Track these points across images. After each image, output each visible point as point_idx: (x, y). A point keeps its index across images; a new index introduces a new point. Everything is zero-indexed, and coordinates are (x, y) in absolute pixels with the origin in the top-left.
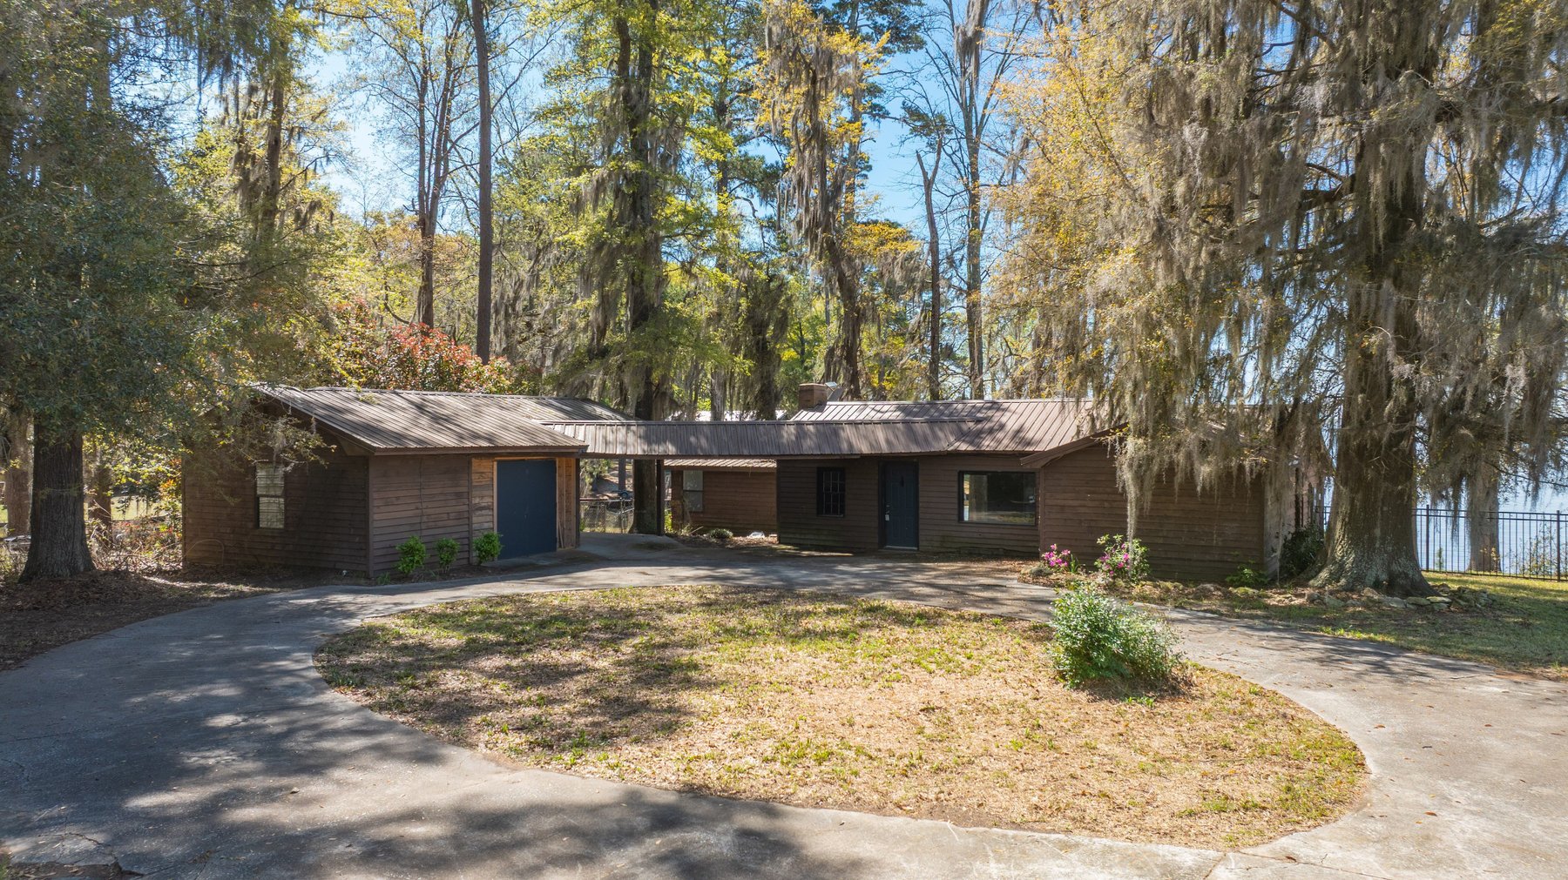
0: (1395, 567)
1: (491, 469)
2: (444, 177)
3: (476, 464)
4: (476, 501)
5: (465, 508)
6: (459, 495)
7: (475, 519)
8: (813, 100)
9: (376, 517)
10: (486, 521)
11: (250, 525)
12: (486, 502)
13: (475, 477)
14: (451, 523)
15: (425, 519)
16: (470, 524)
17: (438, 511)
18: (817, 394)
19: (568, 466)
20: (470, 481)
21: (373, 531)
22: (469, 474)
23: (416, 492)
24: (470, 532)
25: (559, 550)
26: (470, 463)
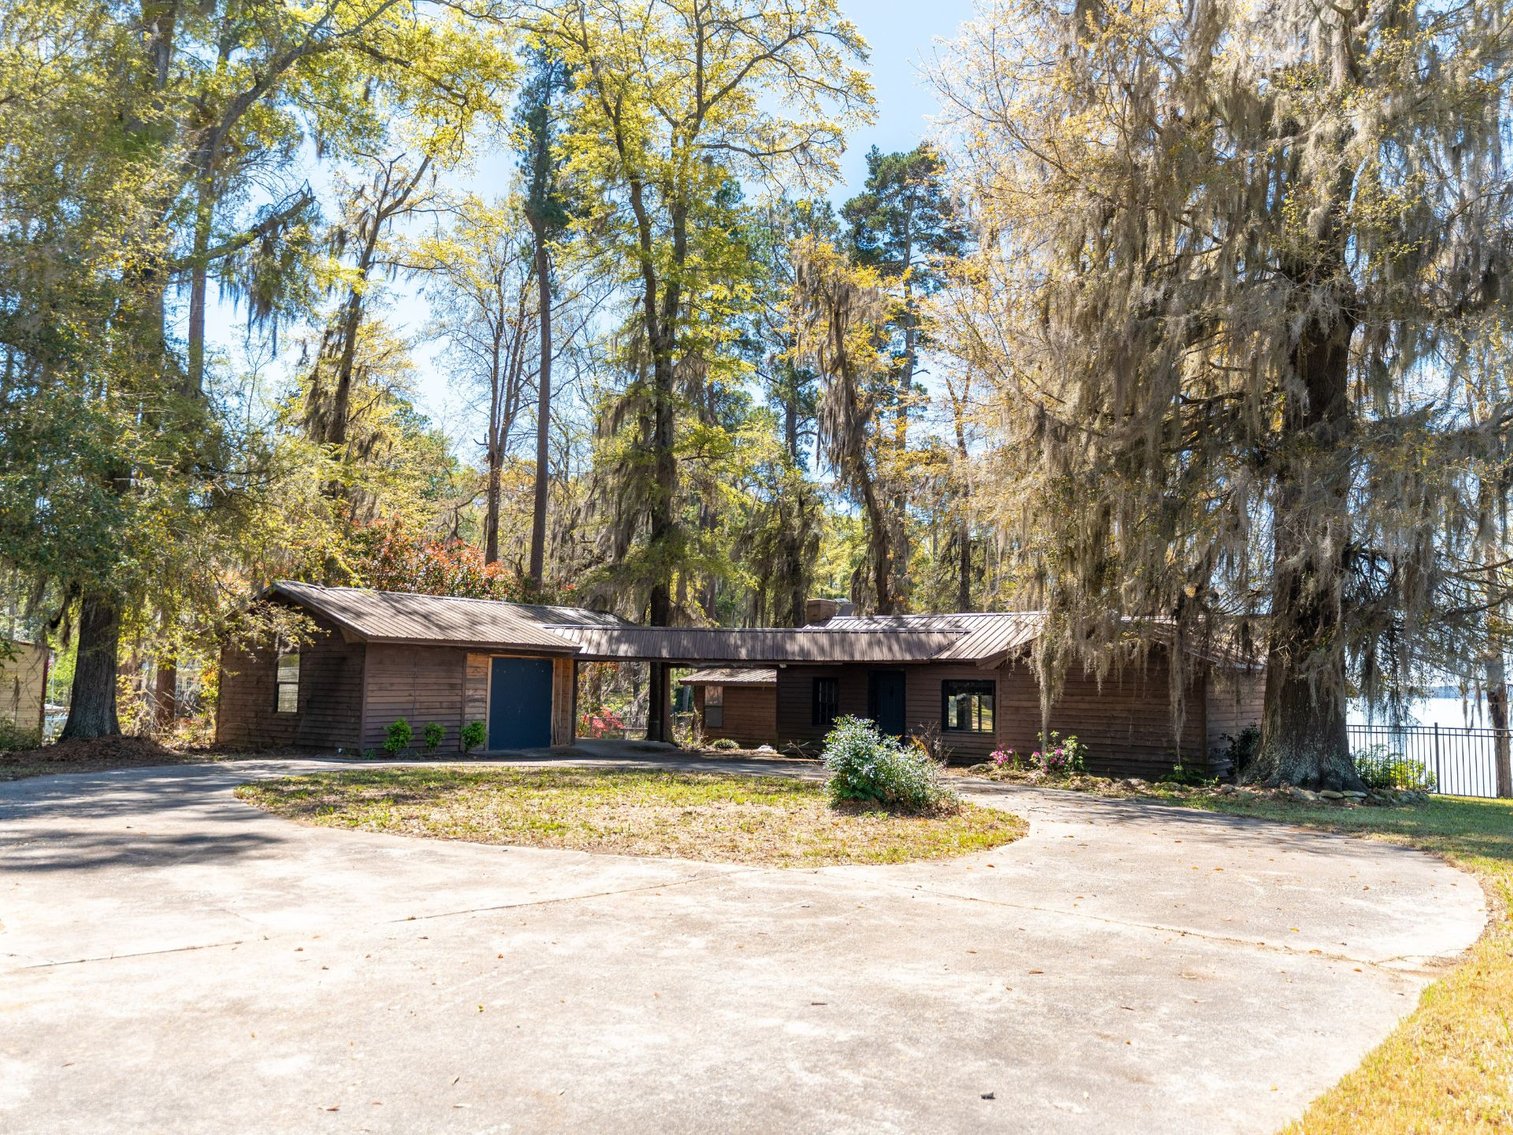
0: (1325, 766)
1: (486, 665)
2: (514, 413)
3: (470, 658)
4: (471, 693)
5: (458, 699)
6: (452, 686)
7: (467, 710)
8: (838, 330)
9: (370, 700)
10: (479, 712)
11: (270, 709)
12: (479, 694)
13: (468, 670)
14: (443, 711)
15: (418, 706)
16: (462, 714)
17: (431, 699)
18: (824, 609)
19: (566, 667)
20: (464, 673)
21: (365, 713)
22: (464, 667)
23: (410, 681)
24: (462, 721)
25: (552, 746)
26: (465, 657)
